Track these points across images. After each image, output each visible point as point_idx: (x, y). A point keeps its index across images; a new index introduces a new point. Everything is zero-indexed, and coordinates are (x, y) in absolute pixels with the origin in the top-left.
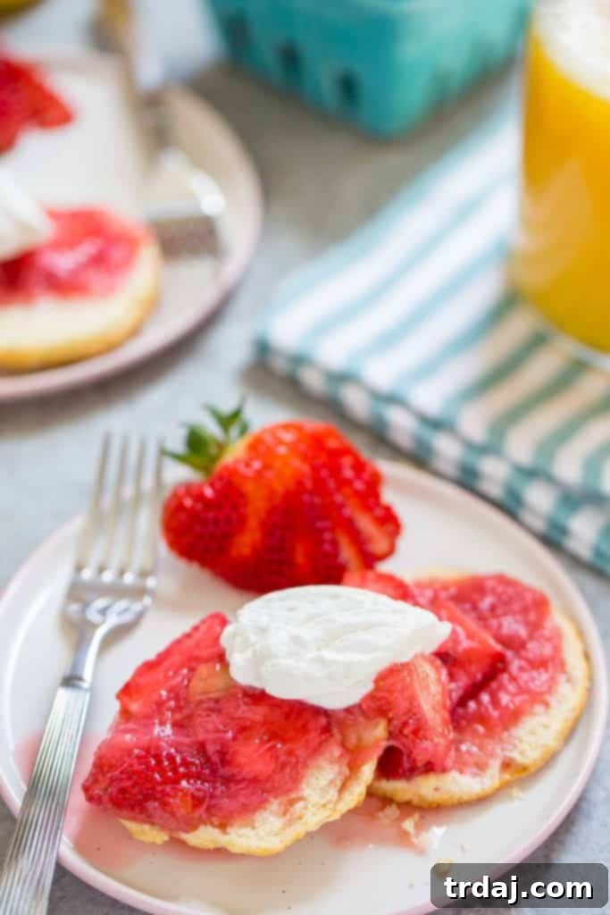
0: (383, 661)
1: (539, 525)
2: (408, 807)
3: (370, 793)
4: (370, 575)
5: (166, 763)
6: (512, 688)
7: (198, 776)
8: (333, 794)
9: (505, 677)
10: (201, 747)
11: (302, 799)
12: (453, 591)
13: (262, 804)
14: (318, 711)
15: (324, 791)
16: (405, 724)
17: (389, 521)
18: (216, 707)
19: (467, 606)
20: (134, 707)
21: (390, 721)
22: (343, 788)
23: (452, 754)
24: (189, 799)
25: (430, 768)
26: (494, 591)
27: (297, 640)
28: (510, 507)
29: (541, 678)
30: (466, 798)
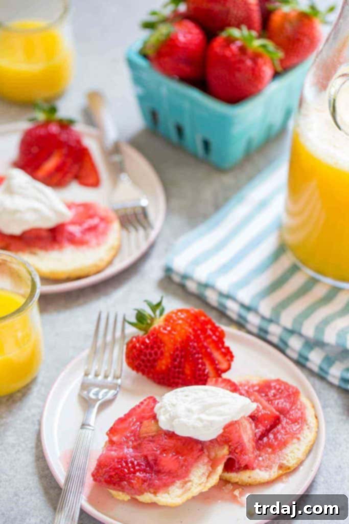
0: (227, 420)
1: (295, 356)
2: (237, 485)
3: (221, 479)
4: (220, 380)
5: (130, 465)
6: (282, 431)
7: (144, 471)
8: (204, 479)
9: (279, 427)
10: (146, 457)
11: (190, 481)
12: (257, 388)
13: (173, 483)
14: (197, 442)
15: (200, 477)
16: (236, 448)
17: (228, 354)
18: (153, 439)
19: (263, 395)
20: (115, 439)
21: (230, 447)
22: (209, 476)
23: (256, 461)
24: (140, 481)
25: (247, 468)
26: (275, 388)
27: (189, 410)
28: (281, 347)
29: (295, 427)
30: (262, 481)
